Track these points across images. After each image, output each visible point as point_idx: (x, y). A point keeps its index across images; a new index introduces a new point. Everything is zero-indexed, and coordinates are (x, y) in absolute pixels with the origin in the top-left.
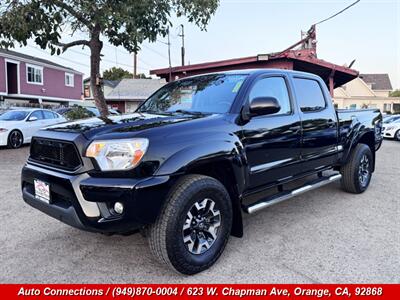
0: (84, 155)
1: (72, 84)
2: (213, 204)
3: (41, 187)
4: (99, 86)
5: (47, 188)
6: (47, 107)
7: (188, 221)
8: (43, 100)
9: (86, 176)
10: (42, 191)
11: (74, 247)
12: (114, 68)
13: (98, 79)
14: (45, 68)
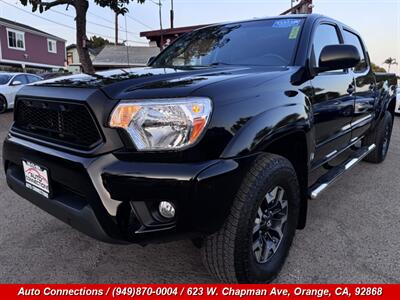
0: (107, 125)
1: (54, 51)
2: (282, 192)
3: (33, 172)
4: (86, 49)
5: (44, 174)
6: (30, 72)
7: (258, 221)
8: (27, 66)
9: (111, 158)
10: (37, 177)
11: (83, 244)
12: (94, 37)
13: (84, 42)
14: (26, 34)
